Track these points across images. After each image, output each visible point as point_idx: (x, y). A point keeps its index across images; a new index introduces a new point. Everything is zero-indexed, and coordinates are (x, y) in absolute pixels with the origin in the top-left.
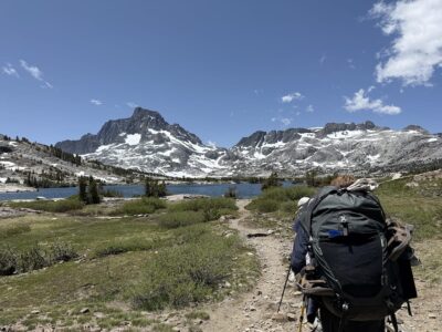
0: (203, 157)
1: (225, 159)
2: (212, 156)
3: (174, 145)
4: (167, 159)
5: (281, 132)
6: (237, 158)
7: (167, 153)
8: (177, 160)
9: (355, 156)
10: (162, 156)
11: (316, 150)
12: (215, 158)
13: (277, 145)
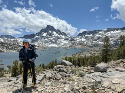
0: (64, 40)
1: (70, 40)
2: (66, 39)
3: (54, 36)
4: (51, 40)
5: (92, 31)
6: (73, 40)
7: (52, 39)
8: (54, 41)
9: (114, 40)
10: (50, 40)
11: (101, 38)
12: (67, 40)
13: (90, 36)
